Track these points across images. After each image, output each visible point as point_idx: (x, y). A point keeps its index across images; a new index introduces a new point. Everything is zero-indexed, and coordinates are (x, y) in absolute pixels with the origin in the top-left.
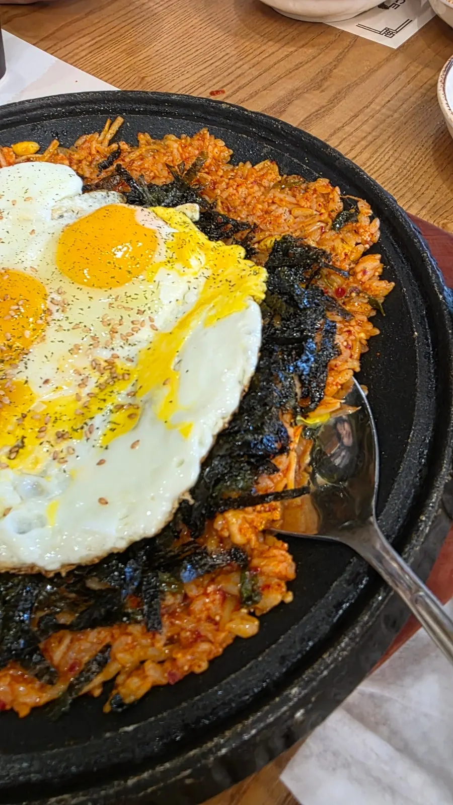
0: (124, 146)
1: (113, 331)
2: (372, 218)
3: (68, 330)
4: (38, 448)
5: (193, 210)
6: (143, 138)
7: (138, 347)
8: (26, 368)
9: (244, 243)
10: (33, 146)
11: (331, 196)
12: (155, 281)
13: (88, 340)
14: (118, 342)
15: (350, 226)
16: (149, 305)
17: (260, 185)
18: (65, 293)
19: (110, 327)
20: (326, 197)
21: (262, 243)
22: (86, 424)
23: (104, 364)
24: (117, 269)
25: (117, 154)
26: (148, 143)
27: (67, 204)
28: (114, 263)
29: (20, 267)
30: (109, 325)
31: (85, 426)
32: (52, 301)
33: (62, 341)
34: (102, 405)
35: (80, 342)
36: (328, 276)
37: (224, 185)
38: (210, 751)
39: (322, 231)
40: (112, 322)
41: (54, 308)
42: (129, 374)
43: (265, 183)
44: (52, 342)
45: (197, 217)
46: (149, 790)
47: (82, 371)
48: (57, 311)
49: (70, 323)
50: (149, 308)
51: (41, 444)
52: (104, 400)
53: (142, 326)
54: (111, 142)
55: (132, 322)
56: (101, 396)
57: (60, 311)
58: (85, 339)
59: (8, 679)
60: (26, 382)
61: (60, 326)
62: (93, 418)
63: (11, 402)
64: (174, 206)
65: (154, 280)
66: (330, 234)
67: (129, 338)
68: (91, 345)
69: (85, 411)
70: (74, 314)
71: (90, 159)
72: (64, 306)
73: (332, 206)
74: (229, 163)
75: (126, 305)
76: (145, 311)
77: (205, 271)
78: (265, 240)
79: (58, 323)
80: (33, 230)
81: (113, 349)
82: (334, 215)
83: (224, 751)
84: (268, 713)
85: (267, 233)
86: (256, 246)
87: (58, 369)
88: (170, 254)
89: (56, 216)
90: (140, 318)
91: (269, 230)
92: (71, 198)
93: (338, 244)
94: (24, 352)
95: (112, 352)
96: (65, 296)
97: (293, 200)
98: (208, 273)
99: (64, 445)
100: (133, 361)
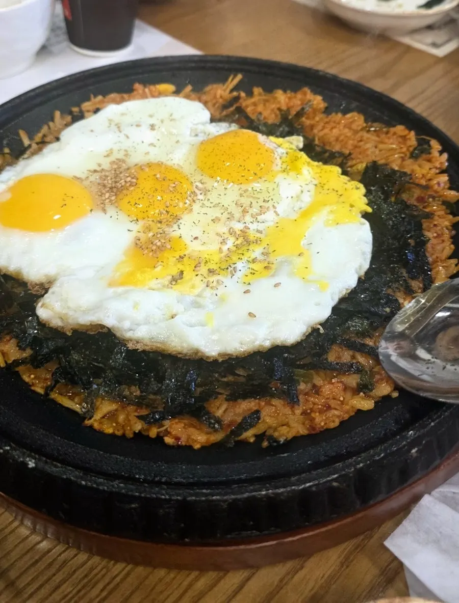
0: (243, 94)
1: (245, 212)
2: (441, 153)
3: (210, 207)
4: (195, 278)
5: (298, 141)
6: (257, 90)
7: (266, 224)
8: (179, 228)
9: (341, 165)
10: (171, 88)
11: (408, 137)
12: (275, 183)
13: (226, 215)
14: (248, 218)
15: (424, 156)
16: (271, 197)
17: (350, 128)
18: (206, 183)
19: (243, 208)
20: (404, 138)
21: (354, 168)
22: (230, 266)
23: (238, 233)
24: (246, 171)
25: (237, 99)
26: (260, 94)
27: (201, 127)
28: (244, 166)
29: (169, 163)
30: (242, 207)
31: (229, 268)
32: (197, 187)
33: (206, 214)
34: (241, 256)
35: (219, 215)
36: (409, 189)
37: (320, 127)
38: (351, 464)
39: (403, 159)
40: (244, 205)
41: (198, 192)
42: (260, 241)
43: (354, 126)
44: (198, 213)
45: (301, 145)
46: (308, 485)
47: (223, 235)
48: (201, 194)
49: (211, 203)
50: (272, 199)
51: (197, 275)
52: (243, 254)
53: (267, 210)
54: (232, 91)
55: (261, 207)
56: (240, 252)
57: (203, 194)
58: (224, 214)
59: (183, 425)
60: (180, 237)
61: (203, 204)
62: (236, 263)
63: (171, 248)
64: (284, 137)
65: (275, 181)
66: (409, 162)
67: (258, 217)
68: (228, 218)
69: (228, 259)
70: (213, 197)
71: (214, 101)
72: (206, 192)
73: (409, 143)
74: (324, 112)
75: (254, 196)
76: (269, 201)
77: (313, 180)
78: (358, 165)
79: (202, 202)
80: (178, 141)
81: (245, 223)
82: (411, 149)
83: (361, 465)
84: (392, 445)
85: (358, 161)
86: (349, 169)
87: (204, 231)
88: (284, 166)
89: (193, 134)
90: (266, 205)
91: (359, 158)
92: (204, 124)
93: (416, 167)
94: (177, 218)
95: (245, 225)
96: (205, 185)
97: (377, 139)
98: (315, 182)
99: (214, 278)
100: (262, 233)
